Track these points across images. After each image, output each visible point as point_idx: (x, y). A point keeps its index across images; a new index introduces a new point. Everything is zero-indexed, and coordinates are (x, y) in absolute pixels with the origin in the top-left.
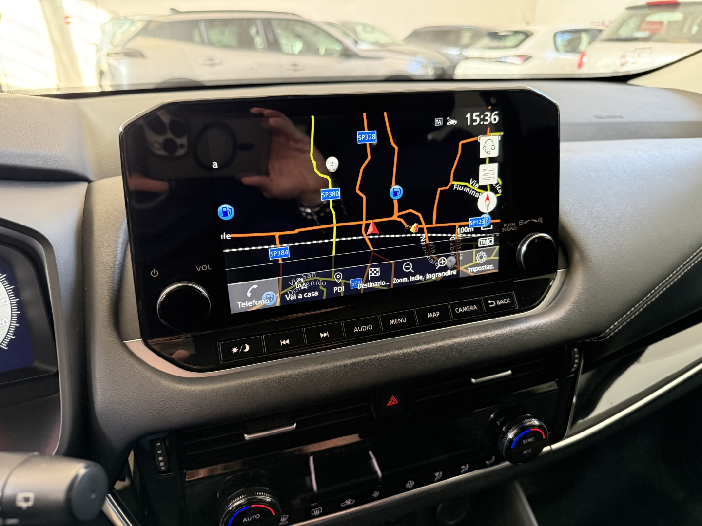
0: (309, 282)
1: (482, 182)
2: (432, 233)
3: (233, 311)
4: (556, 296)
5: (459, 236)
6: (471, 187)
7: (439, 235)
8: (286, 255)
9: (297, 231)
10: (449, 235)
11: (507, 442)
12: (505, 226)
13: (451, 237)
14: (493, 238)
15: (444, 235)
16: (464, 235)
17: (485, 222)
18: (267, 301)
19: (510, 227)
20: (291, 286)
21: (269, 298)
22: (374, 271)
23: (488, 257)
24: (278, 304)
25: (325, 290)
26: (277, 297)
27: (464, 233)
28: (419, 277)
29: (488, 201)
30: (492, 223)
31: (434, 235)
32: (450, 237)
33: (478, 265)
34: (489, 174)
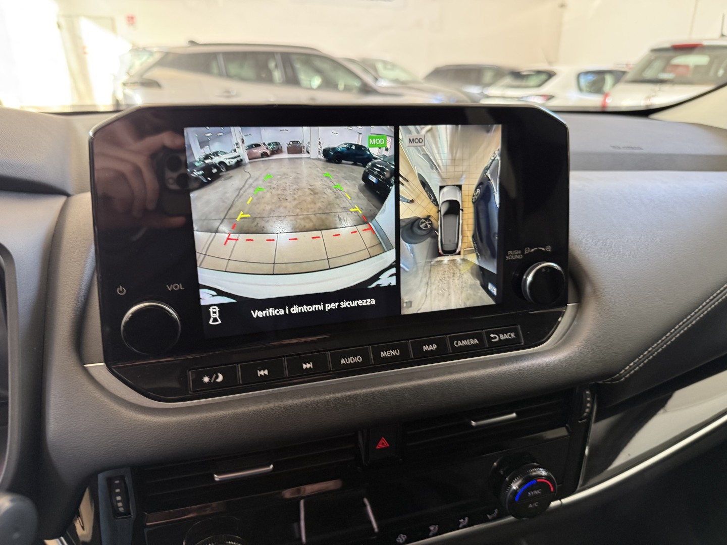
4: (566, 332)
11: (511, 495)
12: (509, 253)
19: (515, 255)
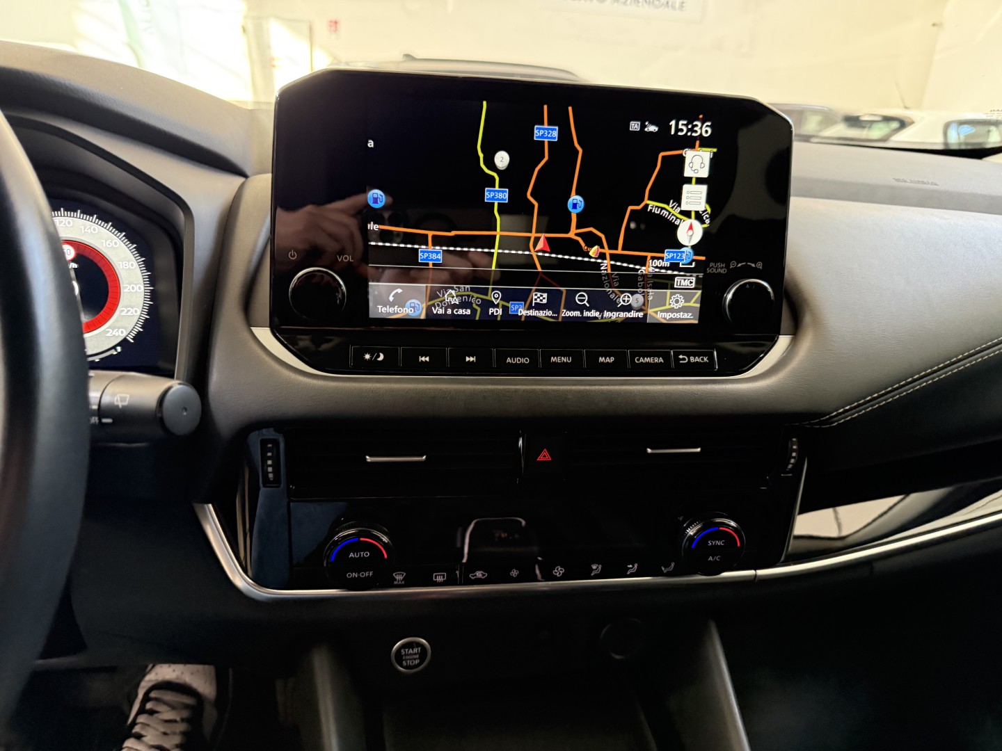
0: (462, 296)
1: (684, 207)
2: (616, 261)
3: (372, 315)
5: (651, 269)
6: (669, 210)
7: (625, 265)
8: (438, 260)
9: (453, 233)
10: (638, 267)
11: (687, 540)
12: (711, 266)
13: (640, 269)
14: (694, 278)
15: (631, 266)
16: (657, 270)
17: (686, 256)
18: (411, 311)
19: (719, 268)
20: (439, 297)
21: (414, 307)
22: (540, 297)
23: (685, 302)
24: (423, 317)
25: (479, 309)
26: (423, 309)
27: (657, 267)
28: (594, 314)
29: (690, 232)
30: (693, 260)
31: (619, 264)
32: (638, 270)
33: (672, 310)
34: (695, 197)
